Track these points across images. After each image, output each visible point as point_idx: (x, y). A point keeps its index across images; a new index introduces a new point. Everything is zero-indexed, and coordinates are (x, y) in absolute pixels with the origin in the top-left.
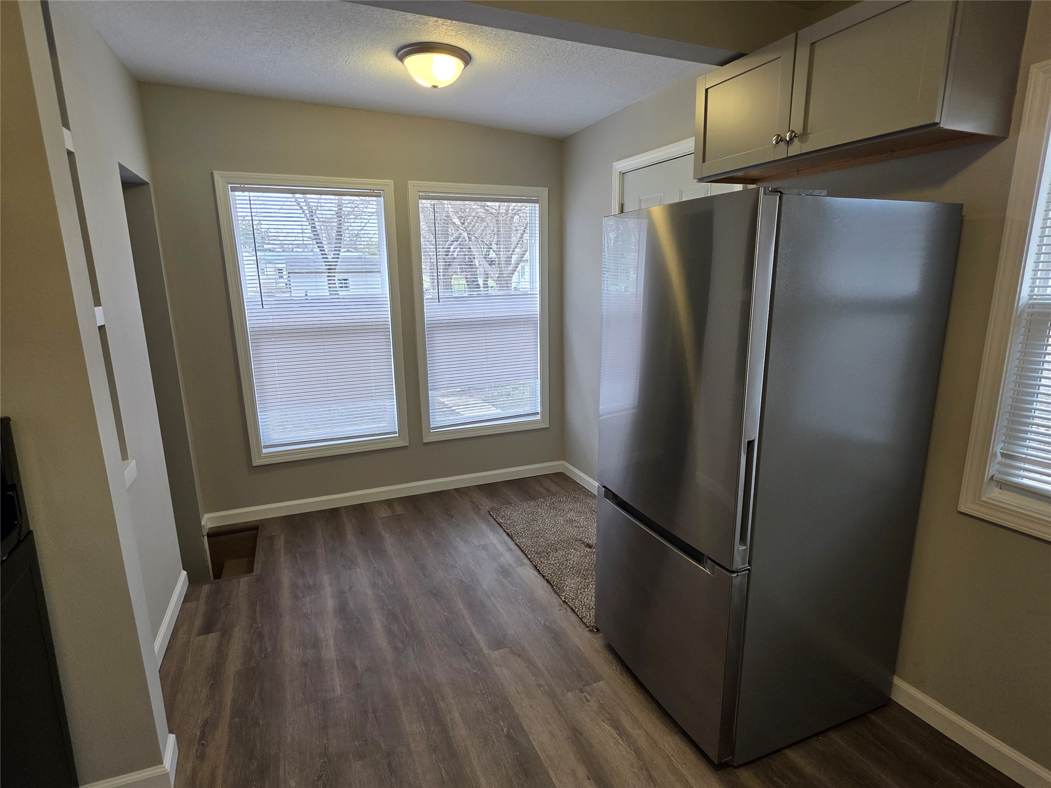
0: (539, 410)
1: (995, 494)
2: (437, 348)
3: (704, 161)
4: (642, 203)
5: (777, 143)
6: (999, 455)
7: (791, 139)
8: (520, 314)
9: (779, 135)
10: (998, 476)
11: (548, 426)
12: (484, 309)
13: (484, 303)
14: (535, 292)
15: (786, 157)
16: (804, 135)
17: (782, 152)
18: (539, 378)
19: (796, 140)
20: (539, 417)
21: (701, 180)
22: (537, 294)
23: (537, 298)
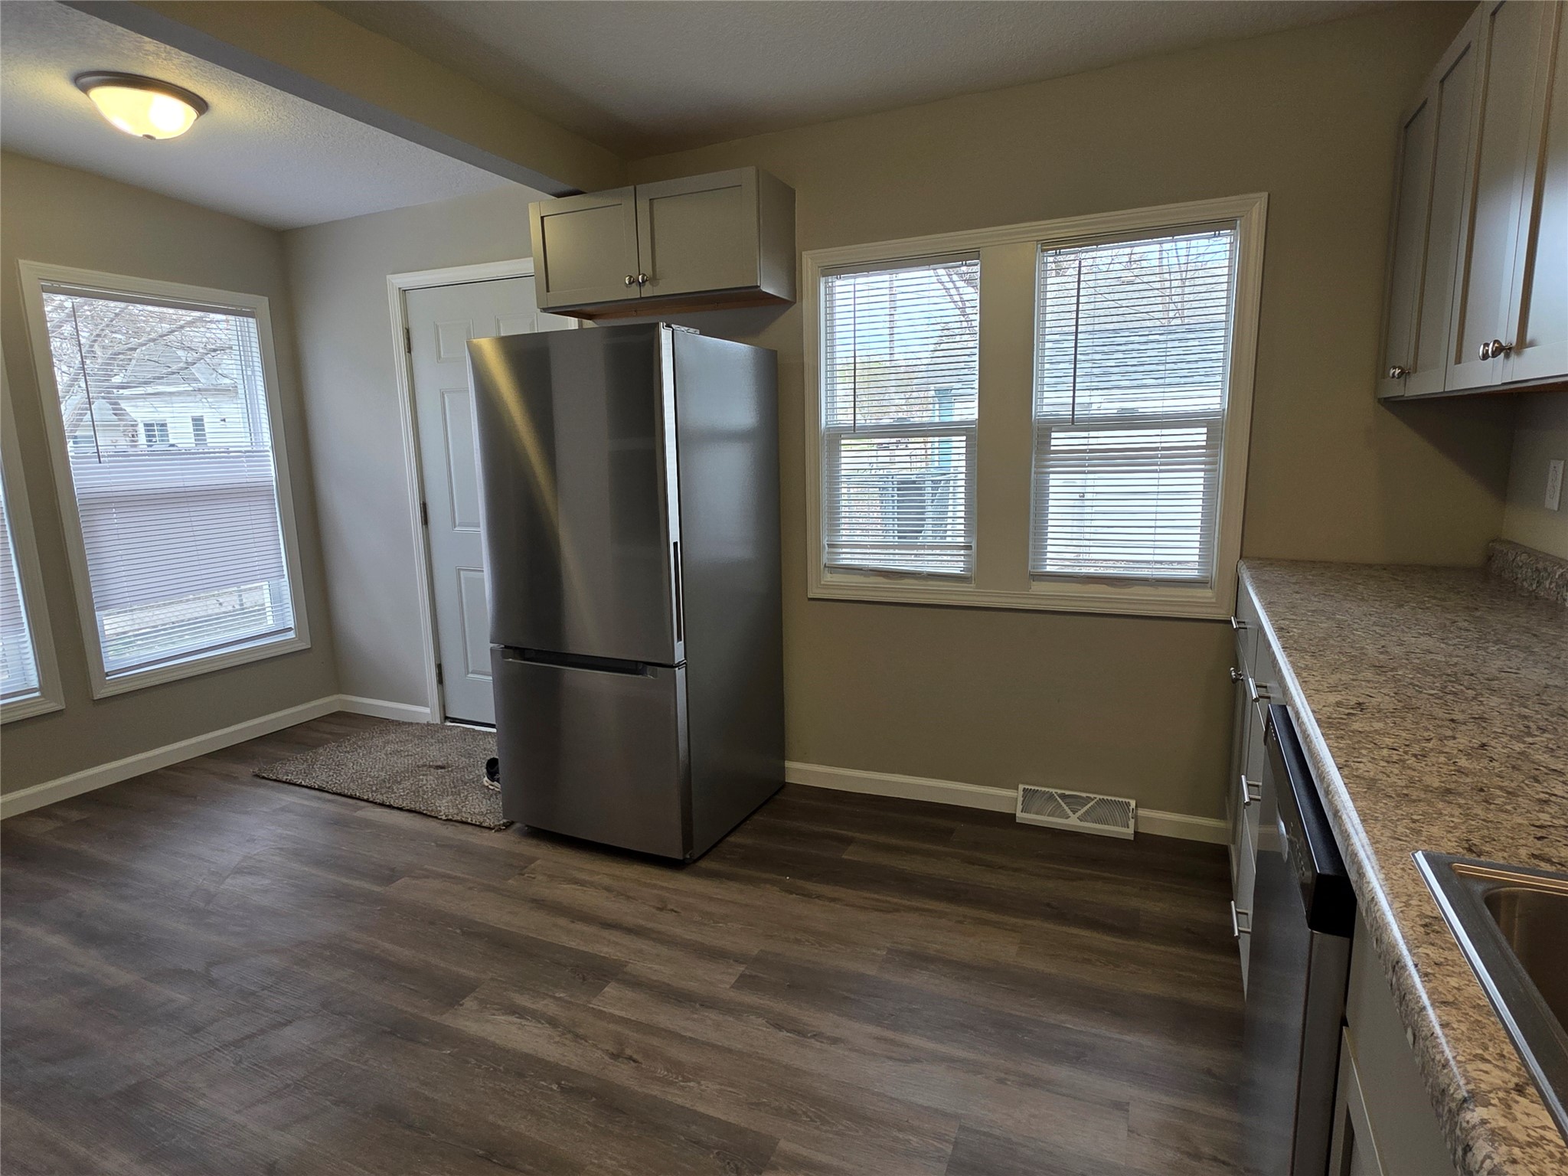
0: (291, 624)
1: (829, 578)
2: (102, 539)
3: (548, 291)
4: (440, 330)
5: (630, 283)
6: (826, 546)
7: (644, 281)
8: (244, 480)
9: (631, 277)
10: (828, 563)
11: (310, 647)
12: (183, 474)
13: (181, 464)
14: (266, 449)
15: (639, 296)
16: (653, 279)
17: (634, 293)
18: (286, 576)
19: (647, 283)
20: (291, 635)
21: (545, 310)
22: (268, 451)
23: (269, 456)
